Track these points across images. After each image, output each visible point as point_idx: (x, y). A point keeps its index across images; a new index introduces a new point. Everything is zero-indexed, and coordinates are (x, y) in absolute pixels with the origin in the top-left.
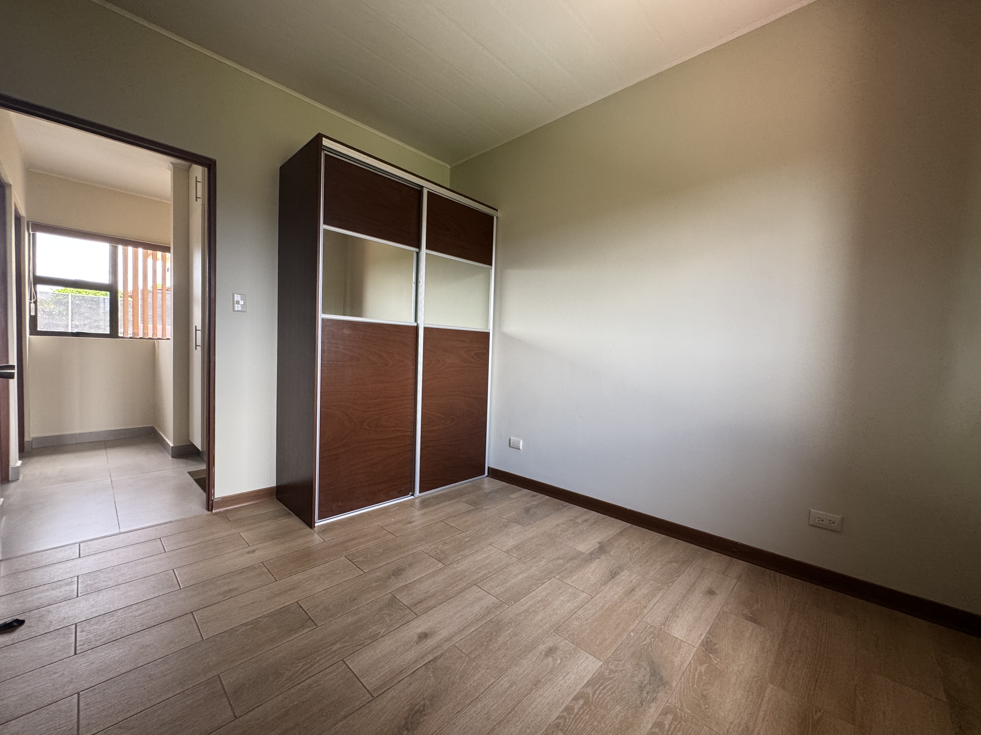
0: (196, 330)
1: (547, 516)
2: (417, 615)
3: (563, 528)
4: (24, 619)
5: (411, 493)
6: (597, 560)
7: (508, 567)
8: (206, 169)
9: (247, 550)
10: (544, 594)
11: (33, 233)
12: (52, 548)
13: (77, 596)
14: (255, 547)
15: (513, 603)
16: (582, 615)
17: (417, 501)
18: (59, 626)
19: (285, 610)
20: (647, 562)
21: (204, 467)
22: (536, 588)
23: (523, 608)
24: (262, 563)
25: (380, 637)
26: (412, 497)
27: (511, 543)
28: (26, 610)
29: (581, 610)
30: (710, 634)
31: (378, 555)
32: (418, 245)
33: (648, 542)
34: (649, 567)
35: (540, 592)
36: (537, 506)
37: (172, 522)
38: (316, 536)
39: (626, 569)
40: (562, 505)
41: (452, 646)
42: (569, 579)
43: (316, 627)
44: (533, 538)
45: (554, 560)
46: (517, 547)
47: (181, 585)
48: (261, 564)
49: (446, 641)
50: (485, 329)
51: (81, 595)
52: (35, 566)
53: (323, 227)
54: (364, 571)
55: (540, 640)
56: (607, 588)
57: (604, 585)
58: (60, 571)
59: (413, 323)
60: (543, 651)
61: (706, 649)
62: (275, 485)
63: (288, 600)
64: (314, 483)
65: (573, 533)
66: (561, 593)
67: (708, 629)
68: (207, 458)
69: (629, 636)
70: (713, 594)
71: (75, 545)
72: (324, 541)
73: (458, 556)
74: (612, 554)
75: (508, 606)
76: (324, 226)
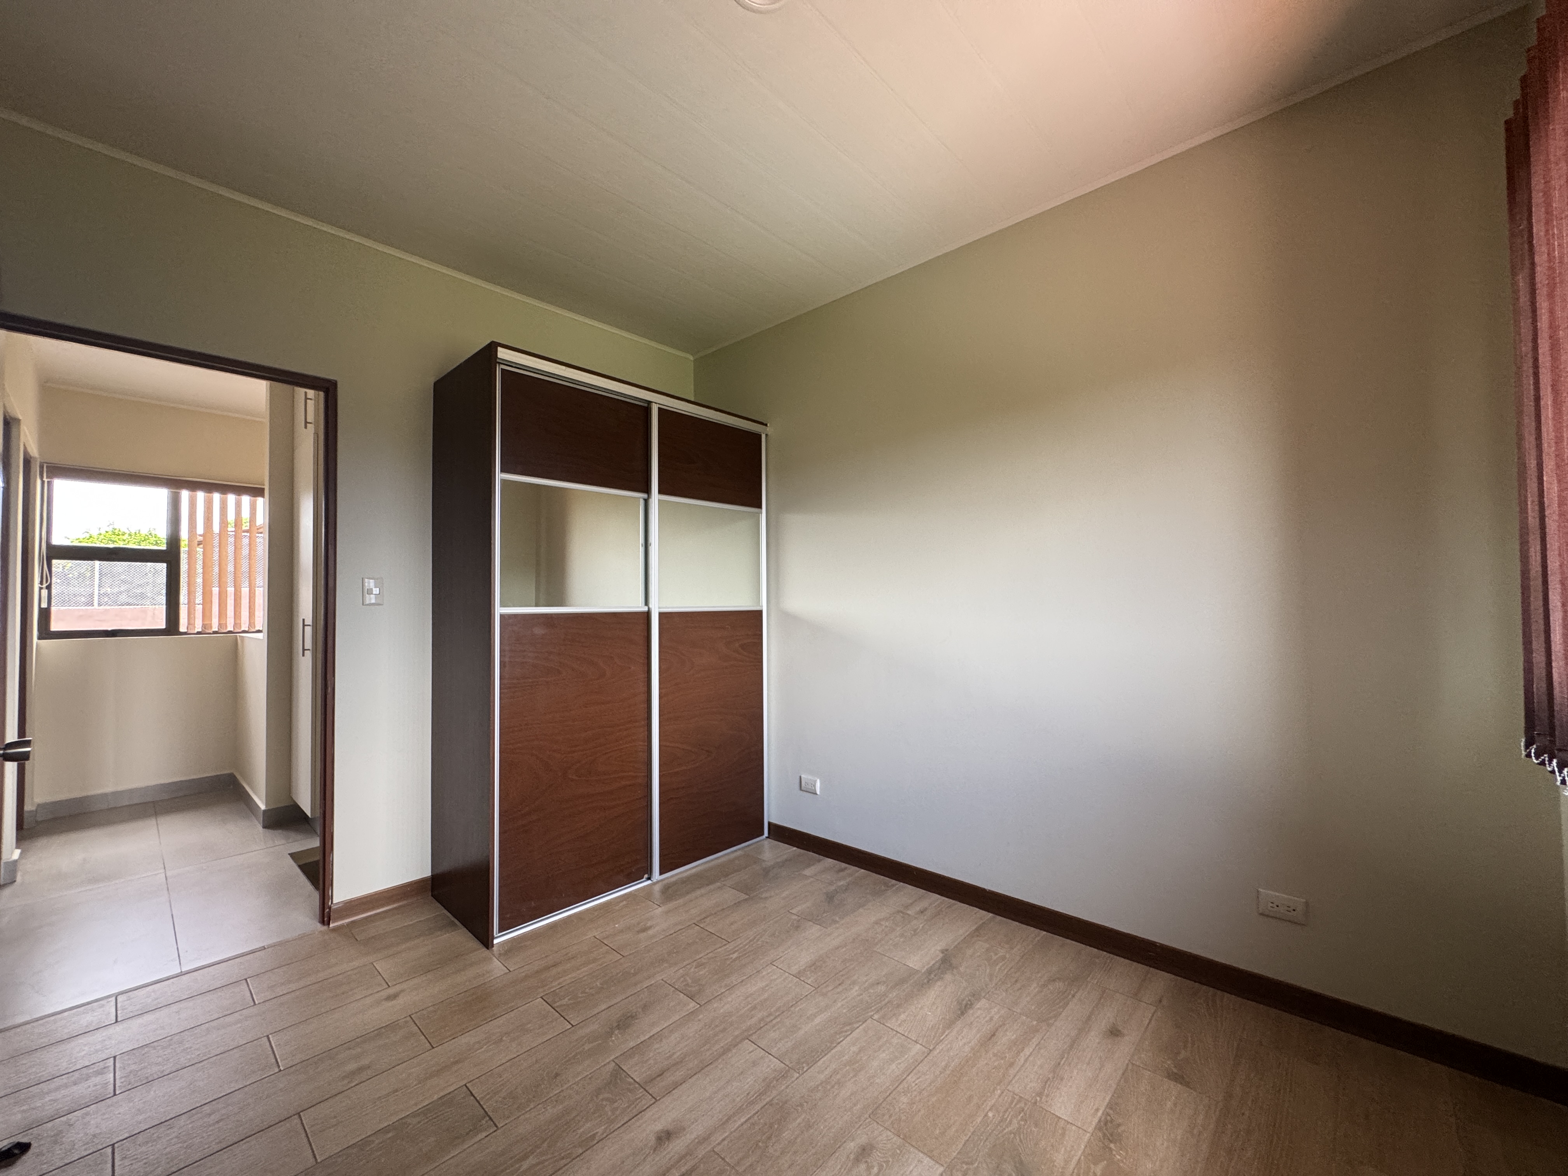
0: (304, 625)
1: (862, 906)
2: (655, 1099)
3: (886, 927)
4: (28, 1142)
5: (646, 876)
6: (939, 983)
7: (799, 1003)
8: (322, 394)
9: (384, 994)
10: (854, 1049)
11: (49, 480)
12: (73, 1007)
13: (115, 1095)
14: (398, 988)
15: (805, 1069)
16: (913, 1085)
17: (657, 888)
18: (85, 1150)
19: (447, 1101)
20: (1016, 981)
21: (315, 843)
22: (841, 1039)
23: (822, 1077)
24: (410, 1016)
25: (596, 1141)
26: (649, 882)
27: (805, 958)
28: (32, 1124)
29: (912, 1074)
30: (1111, 1108)
31: (594, 992)
32: (647, 490)
33: (1018, 947)
34: (1020, 991)
35: (848, 1046)
36: (846, 889)
37: (265, 949)
38: (496, 963)
39: (984, 997)
40: (886, 884)
41: (709, 1151)
42: (894, 1020)
43: (496, 1128)
44: (838, 948)
45: (872, 985)
46: (814, 966)
47: (280, 1064)
48: (409, 1018)
49: (700, 1143)
50: (753, 606)
51: (120, 1092)
52: (45, 1041)
53: (500, 476)
54: (572, 1022)
55: (846, 1133)
56: (954, 1033)
57: (948, 1028)
58: (86, 1048)
59: (641, 607)
60: (851, 1153)
61: (1104, 1135)
62: (430, 874)
63: (448, 1083)
64: (491, 865)
65: (902, 935)
66: (880, 1047)
67: (1108, 1099)
68: (322, 828)
69: (986, 1118)
70: (1117, 1036)
71: (110, 1000)
72: (508, 971)
73: (721, 987)
74: (962, 971)
75: (798, 1075)
76: (502, 475)
